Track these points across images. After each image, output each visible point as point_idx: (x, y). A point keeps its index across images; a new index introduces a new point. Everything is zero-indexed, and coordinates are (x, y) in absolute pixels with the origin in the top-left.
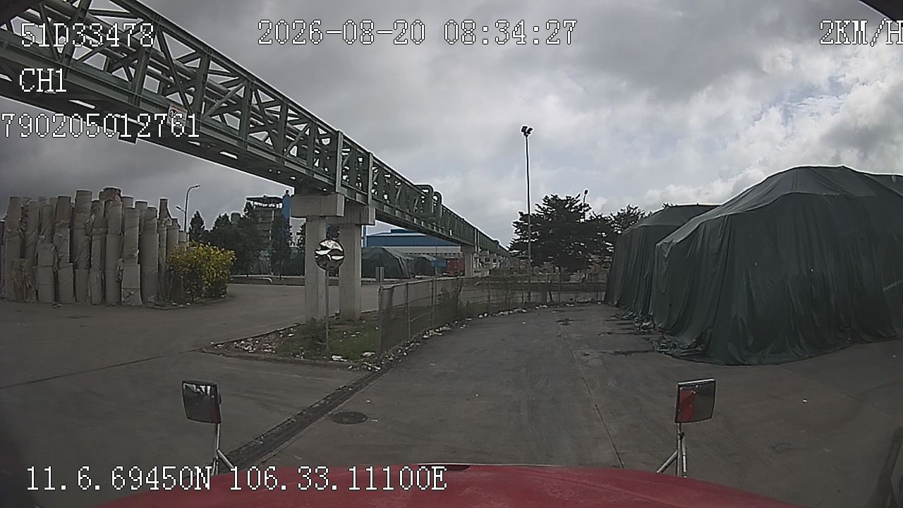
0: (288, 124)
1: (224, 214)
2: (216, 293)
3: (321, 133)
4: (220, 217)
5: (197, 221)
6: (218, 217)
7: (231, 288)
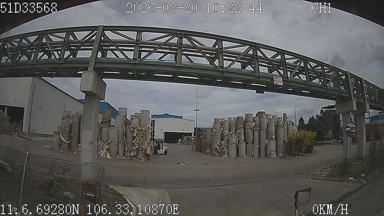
0: (326, 73)
1: (312, 116)
2: (309, 150)
3: (340, 74)
4: (310, 117)
5: (301, 120)
6: (310, 118)
7: (315, 148)
